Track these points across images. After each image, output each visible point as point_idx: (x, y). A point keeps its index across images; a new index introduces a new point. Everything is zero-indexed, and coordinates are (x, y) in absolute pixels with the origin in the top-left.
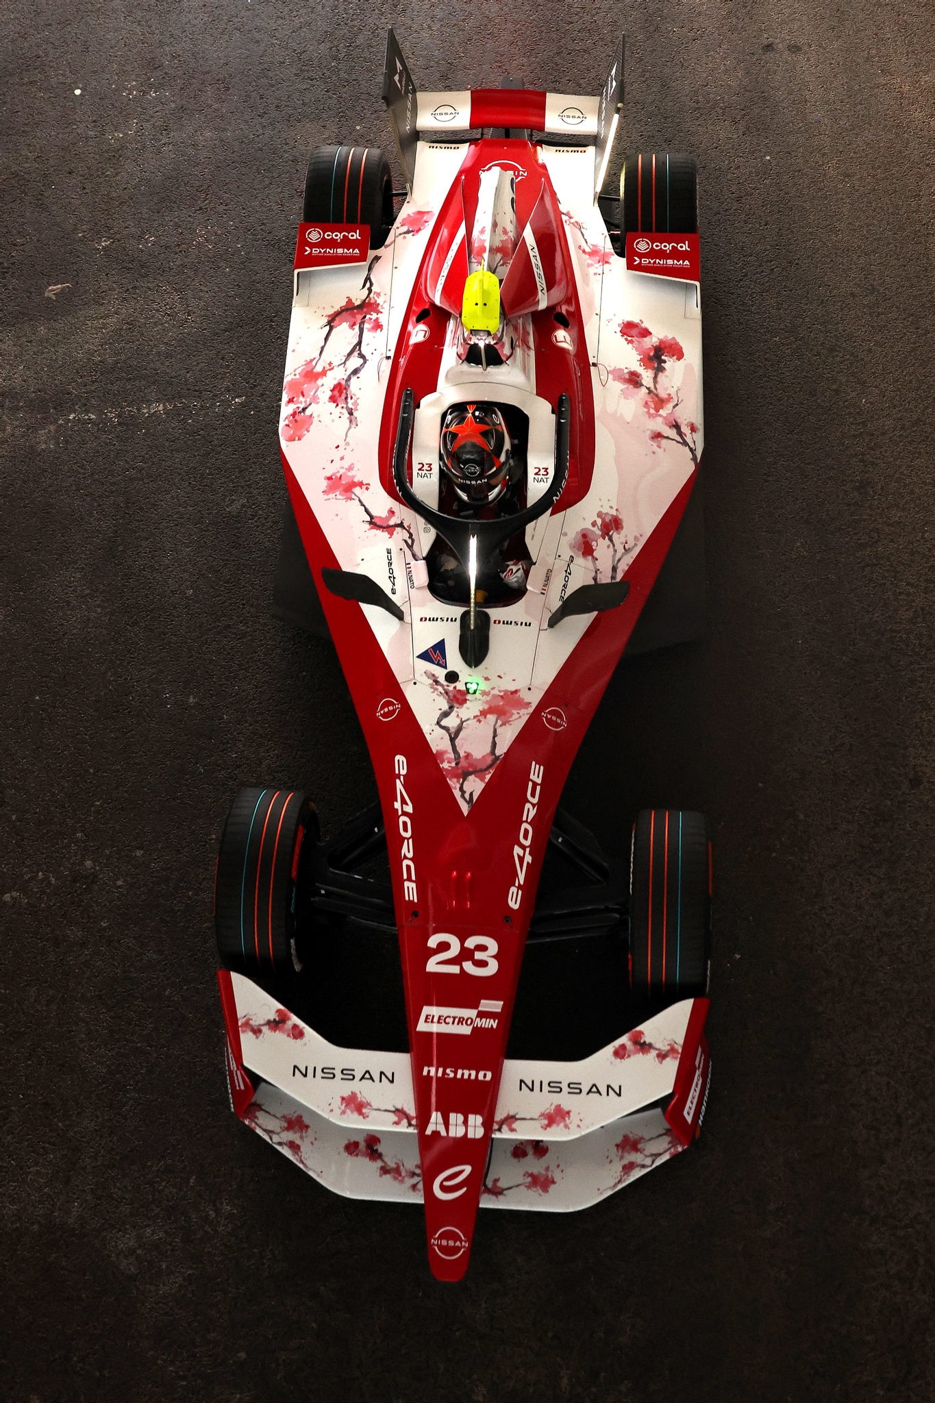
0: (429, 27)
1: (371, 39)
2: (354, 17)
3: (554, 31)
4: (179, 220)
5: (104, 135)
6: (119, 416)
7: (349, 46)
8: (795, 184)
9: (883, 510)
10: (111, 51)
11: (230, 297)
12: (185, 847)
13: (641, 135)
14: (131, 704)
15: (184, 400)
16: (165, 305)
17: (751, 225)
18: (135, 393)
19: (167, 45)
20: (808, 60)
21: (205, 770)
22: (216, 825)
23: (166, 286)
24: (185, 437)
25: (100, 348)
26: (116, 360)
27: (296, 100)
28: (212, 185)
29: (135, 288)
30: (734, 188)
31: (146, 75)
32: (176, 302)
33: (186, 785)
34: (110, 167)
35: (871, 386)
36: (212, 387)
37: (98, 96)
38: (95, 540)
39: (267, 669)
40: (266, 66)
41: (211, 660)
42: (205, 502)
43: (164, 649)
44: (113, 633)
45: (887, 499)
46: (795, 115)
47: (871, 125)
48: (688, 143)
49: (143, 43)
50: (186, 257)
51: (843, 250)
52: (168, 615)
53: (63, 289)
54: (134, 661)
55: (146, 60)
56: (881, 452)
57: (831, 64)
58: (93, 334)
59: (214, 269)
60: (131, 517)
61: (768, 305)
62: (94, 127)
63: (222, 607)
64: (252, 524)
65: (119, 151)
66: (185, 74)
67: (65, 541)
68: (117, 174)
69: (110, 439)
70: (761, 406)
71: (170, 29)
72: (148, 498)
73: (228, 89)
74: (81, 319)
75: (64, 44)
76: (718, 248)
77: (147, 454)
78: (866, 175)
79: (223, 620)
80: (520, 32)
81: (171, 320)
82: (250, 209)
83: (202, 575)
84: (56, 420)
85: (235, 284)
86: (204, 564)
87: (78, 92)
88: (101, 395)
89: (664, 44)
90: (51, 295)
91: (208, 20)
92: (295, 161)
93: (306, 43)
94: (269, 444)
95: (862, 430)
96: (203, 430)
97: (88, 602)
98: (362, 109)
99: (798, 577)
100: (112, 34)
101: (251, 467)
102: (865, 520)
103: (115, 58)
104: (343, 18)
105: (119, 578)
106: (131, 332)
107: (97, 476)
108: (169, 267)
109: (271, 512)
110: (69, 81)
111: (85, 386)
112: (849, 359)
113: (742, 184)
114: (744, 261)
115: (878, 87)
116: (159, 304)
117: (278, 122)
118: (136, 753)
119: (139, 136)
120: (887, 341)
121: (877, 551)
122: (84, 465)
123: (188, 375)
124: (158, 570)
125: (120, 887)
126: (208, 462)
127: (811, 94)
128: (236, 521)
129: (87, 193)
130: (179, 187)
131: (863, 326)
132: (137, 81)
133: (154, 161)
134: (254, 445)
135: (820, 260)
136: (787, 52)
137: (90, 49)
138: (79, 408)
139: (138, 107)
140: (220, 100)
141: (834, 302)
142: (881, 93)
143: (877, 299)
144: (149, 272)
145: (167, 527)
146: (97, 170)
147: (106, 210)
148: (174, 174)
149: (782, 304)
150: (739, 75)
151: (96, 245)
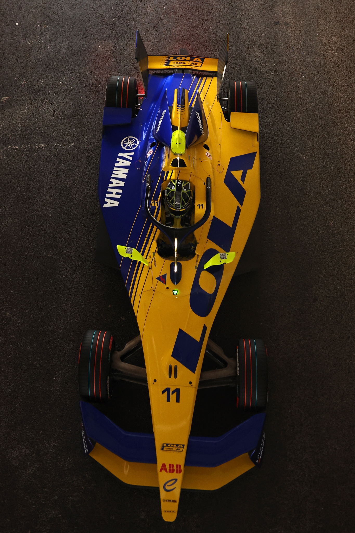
0: (150, 7)
1: (129, 11)
3: (197, 12)
4: (53, 75)
5: (26, 41)
6: (27, 148)
7: (120, 13)
8: (284, 75)
9: (309, 199)
10: (30, 9)
11: (71, 105)
12: (44, 310)
14: (26, 256)
15: (51, 143)
16: (46, 107)
17: (266, 90)
18: (33, 139)
19: (52, 8)
20: (292, 29)
21: (52, 281)
22: (56, 302)
23: (47, 100)
24: (51, 157)
25: (21, 122)
26: (27, 126)
27: (99, 32)
28: (66, 63)
29: (35, 100)
30: (261, 75)
31: (43, 19)
32: (50, 106)
33: (45, 287)
34: (28, 54)
35: (307, 152)
36: (62, 139)
37: (25, 26)
38: (16, 193)
39: (78, 245)
40: (88, 19)
41: (57, 241)
42: (58, 182)
43: (40, 235)
44: (21, 229)
45: (311, 195)
46: (286, 49)
47: (313, 54)
48: (245, 57)
50: (55, 89)
51: (300, 101)
52: (41, 223)
53: (8, 99)
54: (28, 240)
55: (43, 13)
56: (310, 177)
57: (300, 30)
58: (19, 116)
59: (65, 94)
60: (29, 186)
61: (271, 120)
62: (23, 38)
63: (62, 221)
64: (75, 191)
65: (31, 47)
66: (58, 20)
67: (4, 193)
68: (31, 56)
69: (23, 156)
70: (266, 157)
71: (53, 2)
72: (36, 179)
73: (74, 27)
74: (14, 110)
75: (13, 6)
77: (37, 162)
78: (310, 73)
79: (62, 226)
80: (185, 11)
81: (48, 113)
82: (80, 73)
83: (55, 209)
84: (4, 148)
85: (73, 100)
86: (56, 205)
87: (17, 24)
88: (20, 139)
89: (238, 19)
90: (3, 101)
92: (98, 55)
93: (104, 11)
94: (82, 161)
95: (303, 169)
96: (58, 155)
97: (12, 217)
98: (124, 37)
99: (276, 222)
101: (75, 170)
102: (302, 202)
103: (32, 12)
104: (118, 2)
105: (24, 208)
106: (33, 116)
107: (18, 170)
108: (48, 93)
109: (82, 187)
110: (14, 20)
111: (15, 136)
112: (300, 142)
113: (264, 74)
114: (263, 103)
115: (317, 40)
117: (92, 40)
118: (27, 274)
119: (39, 42)
120: (314, 136)
121: (306, 214)
122: (13, 165)
123: (54, 134)
124: (39, 206)
125: (19, 323)
126: (59, 167)
127: (292, 41)
128: (69, 189)
129: (19, 63)
130: (54, 62)
131: (306, 130)
132: (40, 21)
133: (45, 52)
134: (77, 161)
135: (291, 104)
136: (284, 25)
137: (22, 8)
138: (12, 144)
139: (39, 31)
140: (71, 31)
141: (296, 120)
142: (318, 43)
143: (311, 120)
144: (41, 94)
145: (43, 190)
146: (23, 54)
147: (26, 70)
148: (52, 57)
149: (276, 120)
150: (265, 32)
151: (21, 83)
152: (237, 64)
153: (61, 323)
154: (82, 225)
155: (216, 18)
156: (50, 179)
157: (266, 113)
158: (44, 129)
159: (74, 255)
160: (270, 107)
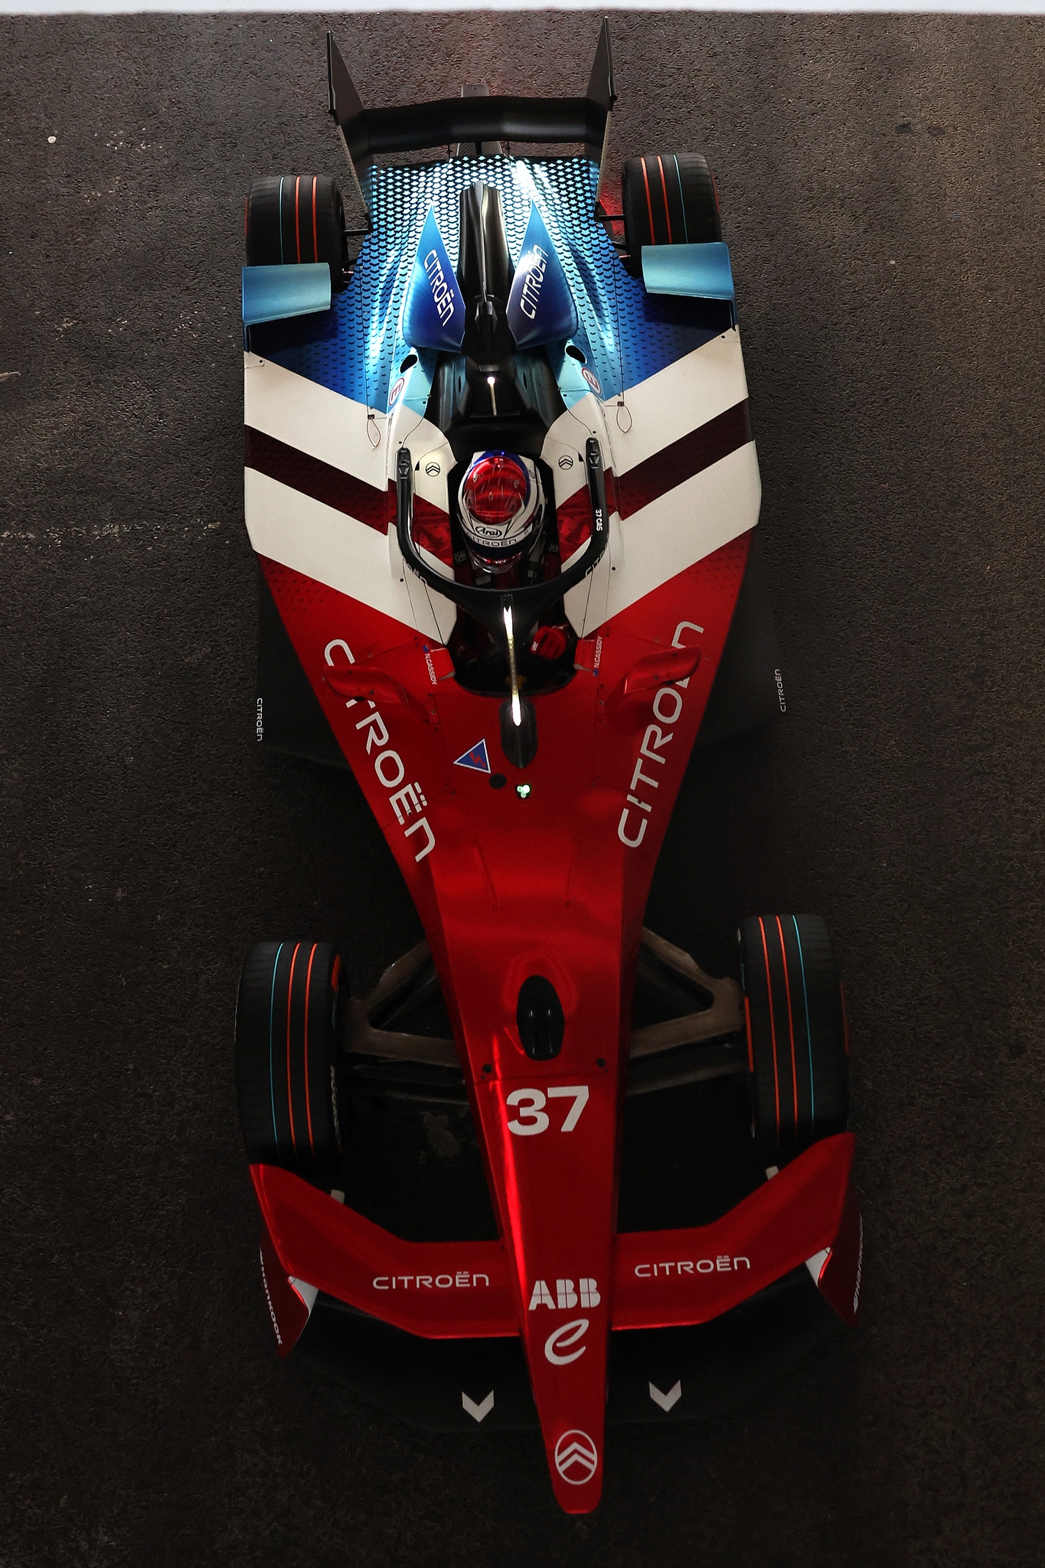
1: (416, 94)
2: (398, 66)
4: (160, 300)
5: (79, 193)
6: (63, 537)
7: (387, 101)
8: (924, 296)
9: (1002, 705)
10: (98, 91)
11: (213, 398)
12: (94, 1077)
13: (738, 227)
14: (44, 895)
15: (145, 522)
16: (133, 404)
17: (864, 344)
18: (85, 510)
19: (166, 88)
20: (952, 146)
21: (128, 982)
23: (136, 381)
24: (142, 568)
25: (48, 452)
26: (67, 468)
28: (204, 261)
29: (97, 381)
30: (847, 297)
31: (137, 123)
32: (146, 401)
33: (103, 1000)
34: (84, 233)
35: (999, 551)
36: (182, 508)
37: (76, 146)
39: (217, 861)
40: (284, 119)
41: (149, 845)
42: (159, 649)
43: (92, 828)
44: (30, 806)
45: (1008, 692)
46: (931, 212)
47: (1023, 229)
49: (137, 85)
50: (164, 347)
51: (977, 381)
52: (99, 787)
53: (10, 378)
54: (53, 842)
55: (139, 104)
56: (1005, 633)
57: (980, 152)
58: (42, 435)
59: (197, 363)
60: (66, 662)
61: (878, 443)
62: (68, 182)
63: (168, 780)
64: (214, 679)
65: (95, 213)
66: (184, 124)
68: (90, 241)
69: (49, 565)
71: (172, 69)
72: (89, 640)
73: (235, 145)
74: (28, 415)
75: (40, 81)
76: (821, 369)
77: (93, 585)
78: (1012, 289)
79: (168, 797)
81: (138, 422)
83: (147, 739)
85: (221, 383)
86: (151, 726)
87: (52, 139)
88: (44, 510)
89: (775, 117)
91: (218, 61)
94: (243, 582)
95: (983, 605)
96: (165, 560)
99: (888, 784)
100: (100, 72)
101: (220, 609)
102: (978, 717)
103: (101, 101)
104: (384, 66)
105: (44, 738)
106: (88, 435)
107: (29, 610)
108: (142, 358)
109: (239, 667)
110: (43, 125)
111: (27, 497)
112: (973, 516)
113: (859, 292)
114: (853, 387)
115: (1036, 183)
116: (126, 402)
118: (45, 956)
119: (121, 196)
120: (1023, 495)
121: (991, 756)
123: (153, 491)
124: (93, 729)
125: (8, 1122)
126: (167, 600)
127: (952, 187)
128: (195, 675)
129: (51, 262)
130: (164, 260)
131: (995, 475)
132: (125, 129)
133: (137, 228)
134: (226, 582)
135: (947, 392)
136: (927, 135)
137: (73, 88)
138: (15, 524)
139: (123, 161)
140: (224, 158)
141: (961, 444)
142: (1039, 190)
143: (1014, 443)
144: (117, 362)
145: (110, 678)
146: (66, 235)
147: (73, 285)
148: (160, 244)
149: (896, 443)
150: (866, 159)
151: (56, 326)
152: (766, 260)
153: (148, 1123)
154: (234, 795)
155: (703, 115)
156: (134, 641)
157: (860, 422)
158: (122, 476)
159: (203, 894)
160: (874, 402)
